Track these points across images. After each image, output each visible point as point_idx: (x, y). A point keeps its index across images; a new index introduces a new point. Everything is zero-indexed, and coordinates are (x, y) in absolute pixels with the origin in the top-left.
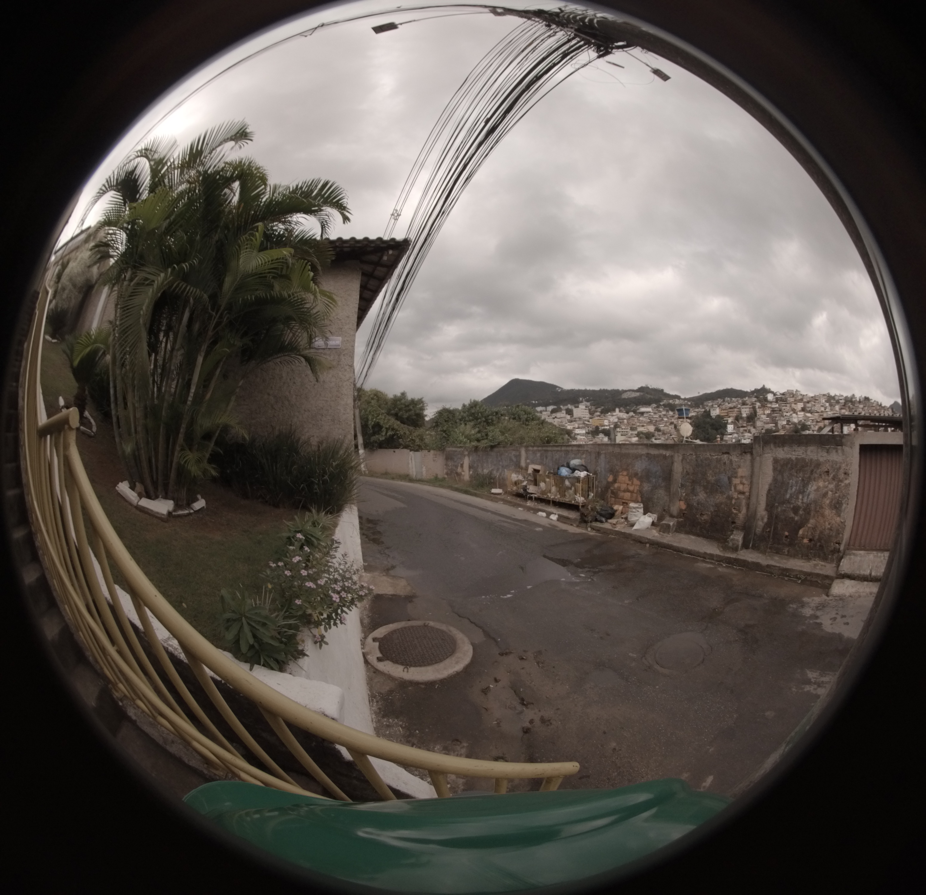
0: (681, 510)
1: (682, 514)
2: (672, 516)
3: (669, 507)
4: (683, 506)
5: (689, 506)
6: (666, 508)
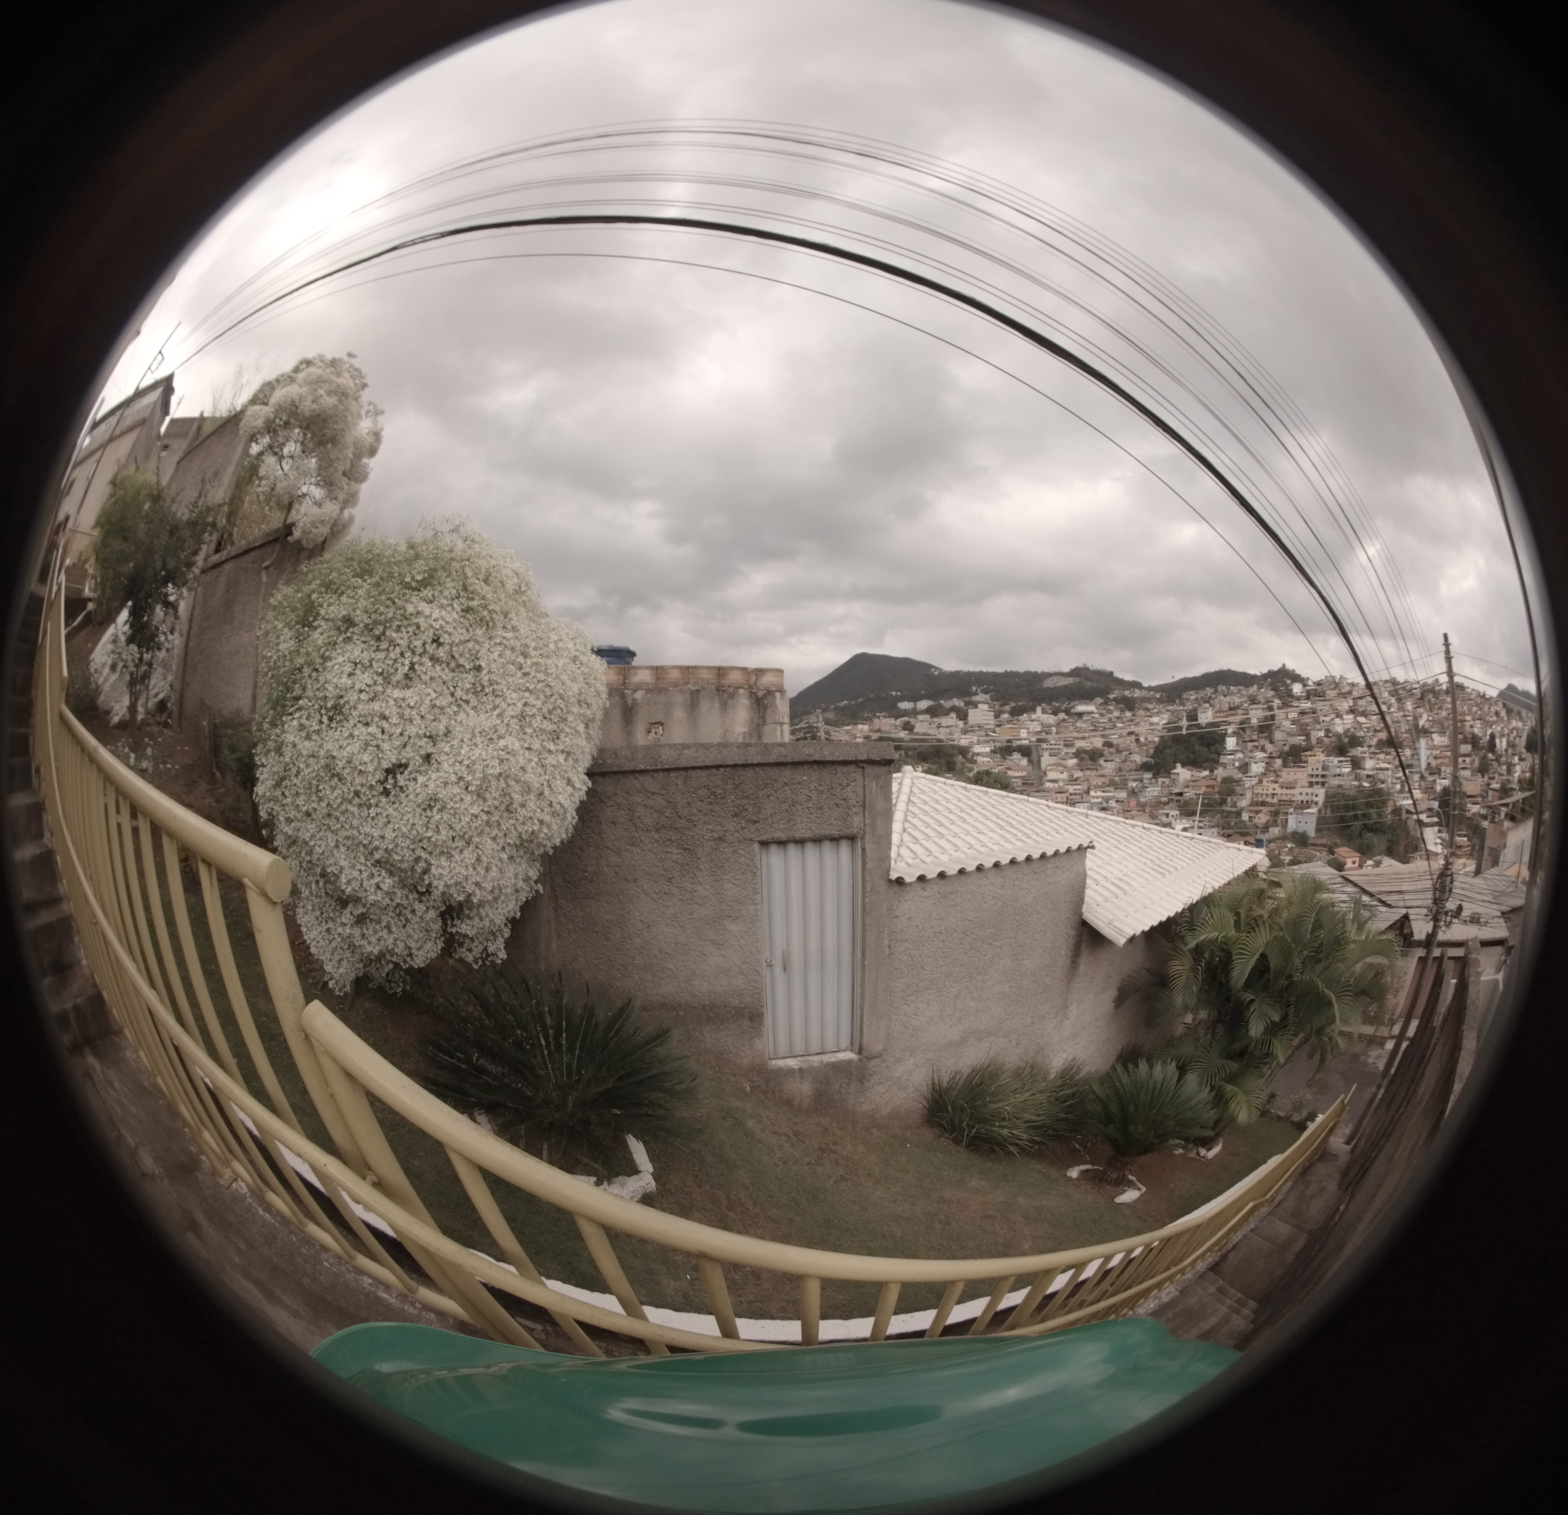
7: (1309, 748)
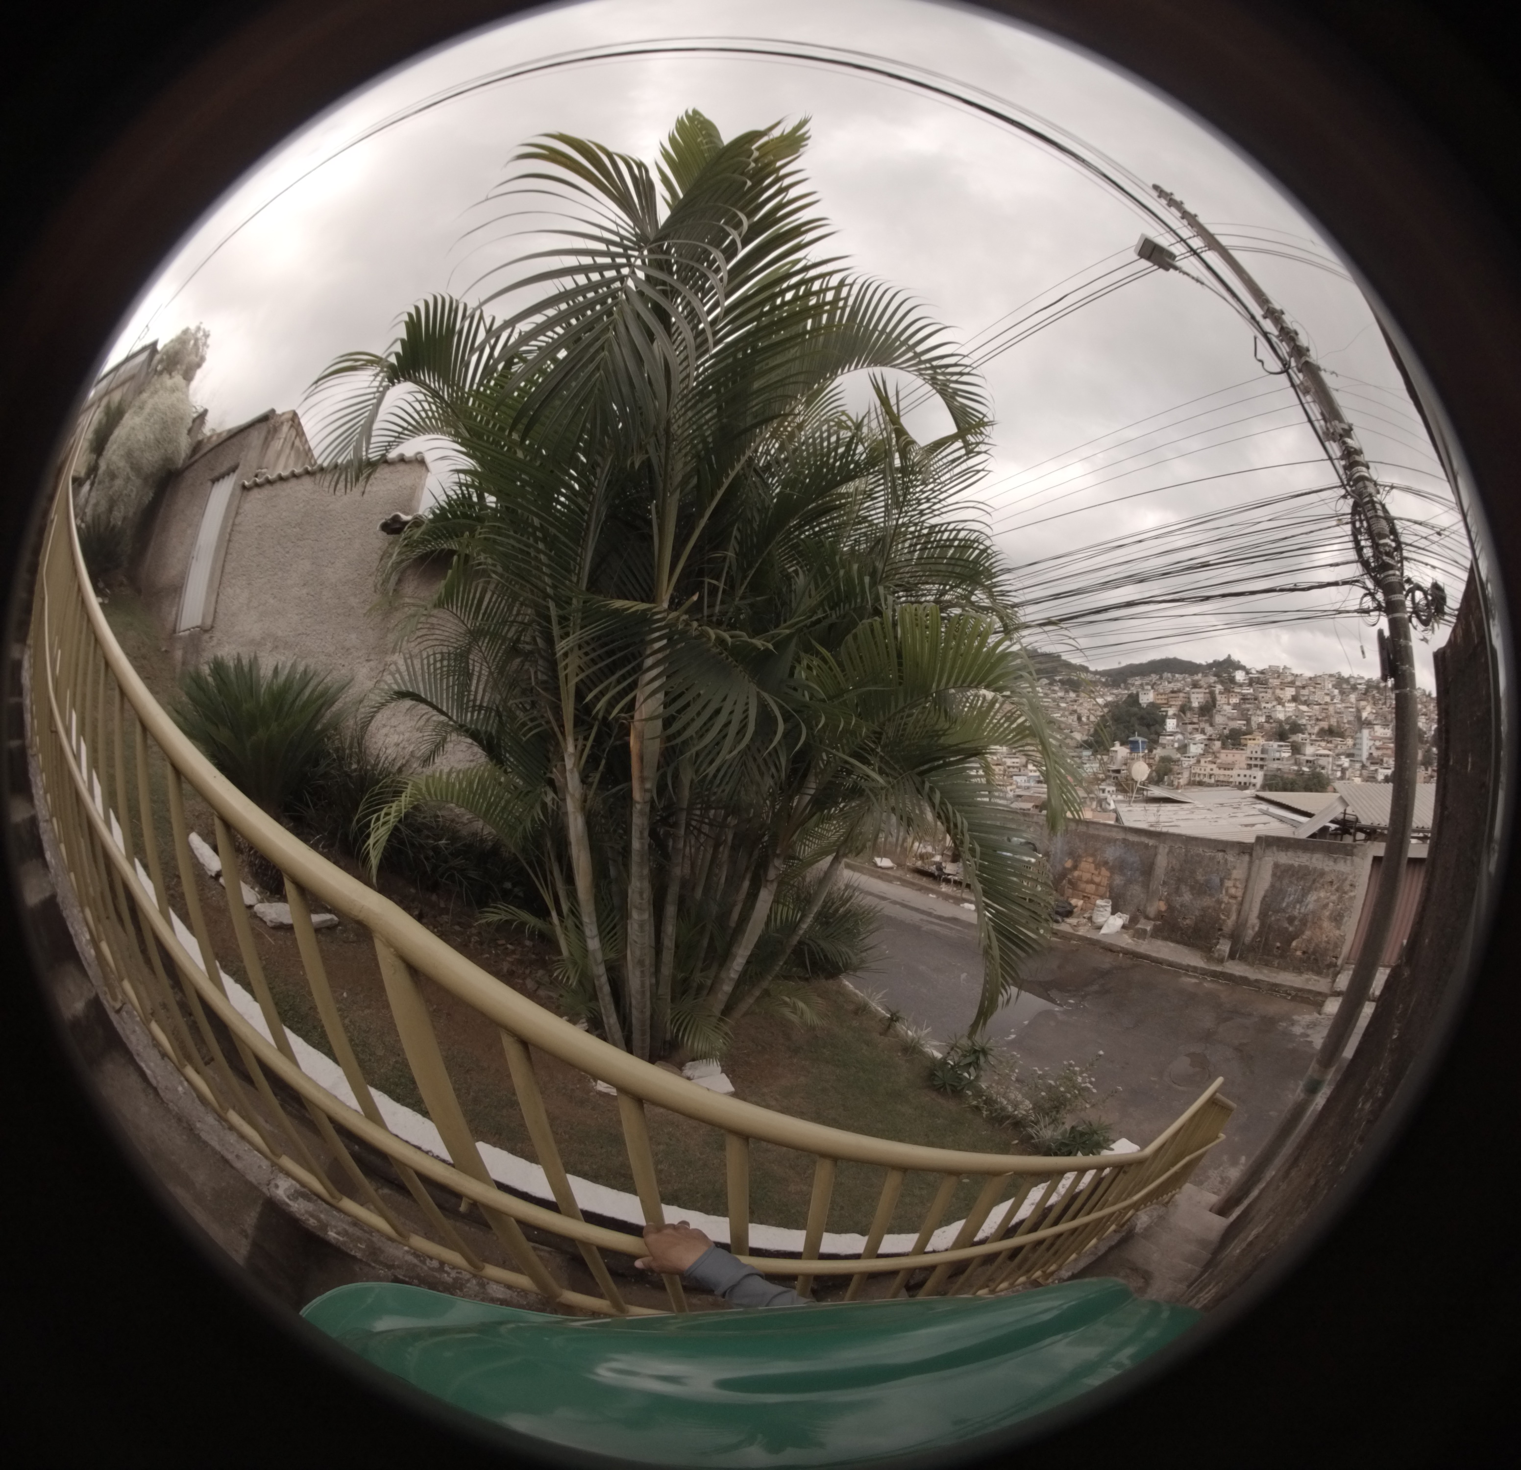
0: (1160, 912)
1: (1160, 916)
2: (1147, 918)
3: (1145, 907)
4: (1163, 906)
5: (1171, 908)
6: (1141, 908)
7: (1250, 733)
